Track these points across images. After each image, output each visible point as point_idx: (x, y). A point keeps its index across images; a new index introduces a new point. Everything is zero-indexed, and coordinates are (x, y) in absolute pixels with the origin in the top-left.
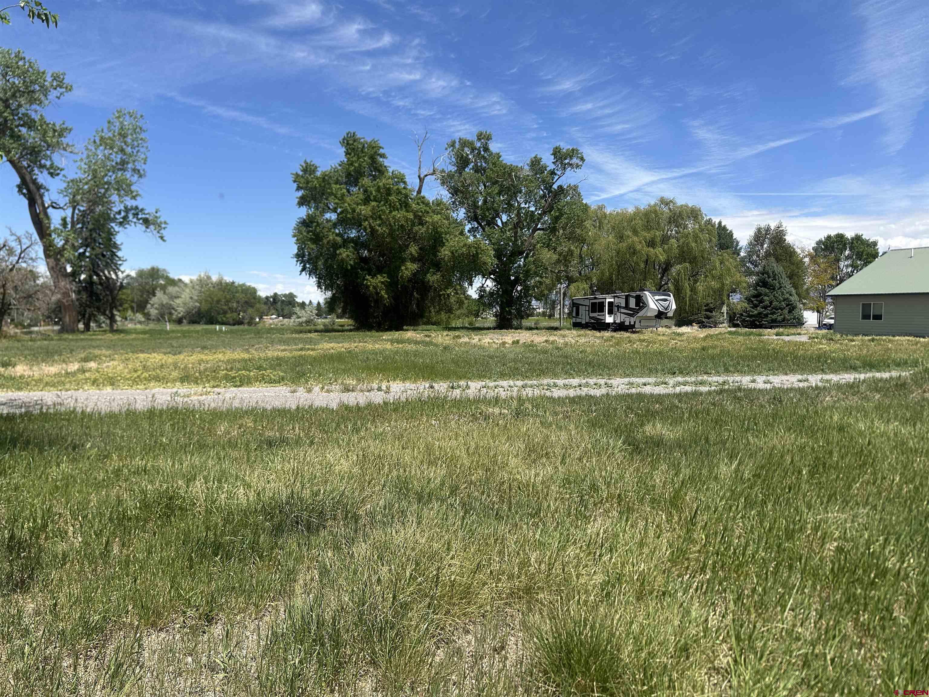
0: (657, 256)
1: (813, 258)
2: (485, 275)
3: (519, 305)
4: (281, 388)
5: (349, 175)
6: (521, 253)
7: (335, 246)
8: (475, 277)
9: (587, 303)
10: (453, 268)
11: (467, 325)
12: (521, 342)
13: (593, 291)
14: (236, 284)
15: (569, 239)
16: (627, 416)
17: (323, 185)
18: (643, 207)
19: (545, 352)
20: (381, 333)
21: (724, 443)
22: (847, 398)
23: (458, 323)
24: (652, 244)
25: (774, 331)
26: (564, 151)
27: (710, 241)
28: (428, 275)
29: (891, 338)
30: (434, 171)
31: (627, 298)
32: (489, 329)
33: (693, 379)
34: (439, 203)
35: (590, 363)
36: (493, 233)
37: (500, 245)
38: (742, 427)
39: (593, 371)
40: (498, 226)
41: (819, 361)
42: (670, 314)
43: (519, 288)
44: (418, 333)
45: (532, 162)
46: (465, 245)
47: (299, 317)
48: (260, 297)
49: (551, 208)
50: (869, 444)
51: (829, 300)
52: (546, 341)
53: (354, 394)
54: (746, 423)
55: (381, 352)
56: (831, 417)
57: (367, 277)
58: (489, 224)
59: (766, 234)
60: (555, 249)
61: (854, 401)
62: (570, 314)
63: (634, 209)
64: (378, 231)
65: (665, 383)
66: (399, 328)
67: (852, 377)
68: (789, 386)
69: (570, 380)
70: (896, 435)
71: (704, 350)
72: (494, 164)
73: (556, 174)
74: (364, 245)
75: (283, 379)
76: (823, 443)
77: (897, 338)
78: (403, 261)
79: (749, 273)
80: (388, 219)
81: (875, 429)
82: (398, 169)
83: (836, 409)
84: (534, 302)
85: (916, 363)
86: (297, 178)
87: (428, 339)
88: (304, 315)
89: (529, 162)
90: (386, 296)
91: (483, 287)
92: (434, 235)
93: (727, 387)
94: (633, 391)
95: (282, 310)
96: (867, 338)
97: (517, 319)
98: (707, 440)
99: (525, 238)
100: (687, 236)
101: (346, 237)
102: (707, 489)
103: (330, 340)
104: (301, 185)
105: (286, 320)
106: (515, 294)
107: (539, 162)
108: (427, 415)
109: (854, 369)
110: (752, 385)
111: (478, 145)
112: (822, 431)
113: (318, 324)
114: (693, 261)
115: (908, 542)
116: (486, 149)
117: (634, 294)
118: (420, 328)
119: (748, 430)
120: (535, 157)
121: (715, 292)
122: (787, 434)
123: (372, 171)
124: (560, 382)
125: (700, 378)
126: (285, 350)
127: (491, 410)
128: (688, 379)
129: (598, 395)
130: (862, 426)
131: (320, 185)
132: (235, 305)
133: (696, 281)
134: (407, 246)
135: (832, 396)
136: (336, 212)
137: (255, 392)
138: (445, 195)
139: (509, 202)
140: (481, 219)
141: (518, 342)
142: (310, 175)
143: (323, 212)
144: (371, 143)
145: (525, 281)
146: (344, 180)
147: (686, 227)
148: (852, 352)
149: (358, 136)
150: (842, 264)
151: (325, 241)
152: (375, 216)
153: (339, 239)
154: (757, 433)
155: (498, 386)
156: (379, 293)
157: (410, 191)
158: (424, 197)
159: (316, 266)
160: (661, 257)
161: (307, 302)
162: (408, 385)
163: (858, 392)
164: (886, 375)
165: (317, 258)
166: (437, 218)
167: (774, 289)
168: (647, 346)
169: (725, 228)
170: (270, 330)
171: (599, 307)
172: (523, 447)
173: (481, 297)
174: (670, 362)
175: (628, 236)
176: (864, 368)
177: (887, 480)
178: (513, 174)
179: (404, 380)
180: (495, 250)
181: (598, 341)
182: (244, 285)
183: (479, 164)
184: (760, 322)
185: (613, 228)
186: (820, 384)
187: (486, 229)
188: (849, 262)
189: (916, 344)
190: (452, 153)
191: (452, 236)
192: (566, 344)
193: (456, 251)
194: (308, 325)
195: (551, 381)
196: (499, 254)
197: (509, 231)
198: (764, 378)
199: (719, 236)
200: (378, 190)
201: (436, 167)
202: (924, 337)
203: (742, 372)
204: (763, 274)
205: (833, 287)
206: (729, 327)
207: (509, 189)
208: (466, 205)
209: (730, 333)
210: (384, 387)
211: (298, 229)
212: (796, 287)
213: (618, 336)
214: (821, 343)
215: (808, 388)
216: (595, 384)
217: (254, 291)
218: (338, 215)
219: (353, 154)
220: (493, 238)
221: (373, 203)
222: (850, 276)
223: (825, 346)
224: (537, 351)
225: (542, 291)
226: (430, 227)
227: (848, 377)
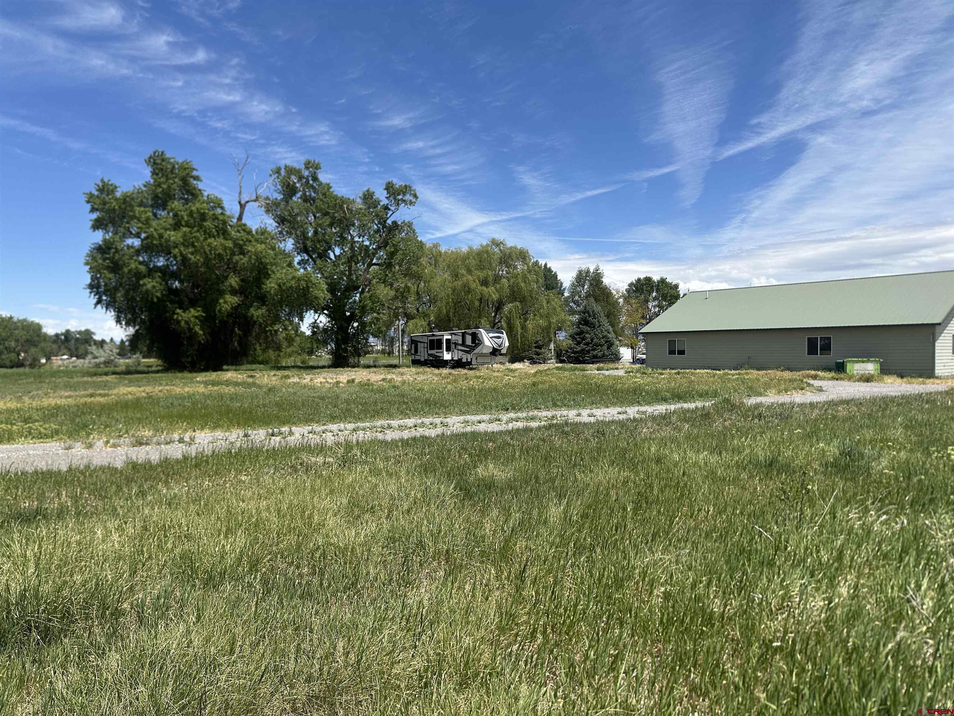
0: (490, 295)
1: (627, 299)
2: (318, 310)
3: (356, 342)
4: (54, 444)
5: (156, 197)
6: (356, 288)
7: (139, 276)
8: (306, 312)
9: (425, 340)
10: (281, 302)
11: (299, 364)
12: (357, 381)
13: (431, 328)
14: (15, 319)
15: (405, 276)
16: (460, 456)
17: (123, 206)
18: (476, 246)
19: (381, 391)
20: (195, 375)
21: (553, 480)
22: (661, 429)
23: (290, 362)
24: (485, 283)
25: (595, 366)
26: (397, 186)
27: (537, 282)
28: (252, 310)
29: (693, 371)
30: (257, 197)
31: (464, 335)
32: (323, 367)
33: (525, 415)
34: (263, 232)
35: (427, 402)
36: (325, 266)
37: (333, 279)
38: (570, 463)
39: (430, 409)
40: (331, 259)
41: (635, 394)
42: (504, 351)
43: (356, 325)
44: (240, 374)
45: (365, 195)
46: (294, 278)
47: (95, 357)
48: (45, 334)
49: (386, 244)
50: (684, 474)
51: (641, 337)
52: (384, 380)
53: (148, 448)
54: (573, 458)
55: (190, 396)
56: (649, 449)
57: (178, 311)
58: (320, 256)
59: (586, 276)
60: (391, 285)
61: (666, 432)
62: (409, 351)
63: (467, 248)
64: (190, 259)
65: (499, 420)
66: (217, 368)
67: (664, 408)
68: (611, 419)
69: (405, 421)
70: (706, 464)
71: (534, 385)
72: (324, 194)
73: (389, 209)
74: (175, 276)
75: (57, 432)
76: (644, 476)
77: (698, 371)
78: (222, 293)
79: (572, 312)
80: (202, 247)
81: (687, 459)
82: (213, 193)
83: (653, 440)
84: (371, 339)
85: (715, 394)
86: (90, 198)
87: (250, 380)
88: (102, 355)
89: (361, 195)
90: (201, 332)
91: (315, 322)
92: (258, 266)
93: (555, 422)
94: (469, 429)
95: (77, 349)
96: (673, 371)
97: (354, 357)
98: (537, 478)
99: (360, 273)
100: (516, 276)
101: (151, 266)
102: (537, 536)
103: (131, 383)
104: (96, 206)
105: (82, 361)
106: (351, 331)
107: (372, 198)
108: (236, 470)
109: (665, 400)
110: (578, 419)
111: (306, 173)
112: (642, 464)
113: (120, 365)
114: (523, 300)
115: (728, 581)
116: (315, 179)
117: (470, 331)
118: (244, 367)
119: (575, 465)
120: (368, 191)
121: (543, 330)
122: (611, 469)
123: (183, 194)
124: (395, 423)
125: (531, 413)
126: (70, 397)
127: (313, 459)
128: (520, 415)
129: (433, 436)
130: (676, 457)
131: (120, 207)
132: (13, 344)
133: (526, 320)
134: (226, 278)
135: (648, 428)
136: (140, 237)
137: (17, 450)
138: (270, 224)
139: (342, 234)
140: (312, 251)
141: (353, 381)
142: (108, 195)
143: (124, 236)
144: (182, 163)
145: (361, 317)
146: (150, 202)
147: (515, 267)
148: (663, 385)
149: (168, 155)
150: (650, 305)
151: (126, 270)
152: (187, 243)
153: (142, 268)
154: (585, 469)
155: (326, 430)
156: (192, 329)
157: (229, 217)
158: (245, 225)
159: (114, 298)
160: (494, 296)
161: (108, 340)
162: (219, 434)
163: (671, 422)
164: (692, 406)
165: (116, 289)
166: (260, 247)
167: (594, 327)
168: (483, 382)
169: (550, 270)
170: (56, 373)
171: (436, 344)
172: (345, 501)
173: (314, 333)
174: (503, 398)
175: (463, 275)
176: (673, 399)
177: (703, 511)
178: (345, 206)
179: (214, 428)
180: (327, 284)
181: (436, 379)
182: (25, 320)
183: (308, 194)
184: (583, 358)
185: (449, 267)
186: (637, 416)
187: (318, 262)
188: (656, 303)
189: (714, 376)
190: (277, 180)
191: (278, 268)
192: (404, 382)
193: (284, 284)
194: (107, 367)
195: (384, 423)
196: (332, 288)
197: (342, 265)
198: (588, 411)
199: (545, 277)
200: (191, 214)
201: (258, 193)
202: (719, 370)
203: (569, 407)
204: (584, 313)
205: (643, 325)
206: (557, 362)
207: (340, 221)
208: (293, 236)
209: (557, 368)
210: (187, 439)
211: (92, 256)
212: (613, 326)
213: (456, 373)
214: (636, 377)
215: (627, 420)
216: (431, 424)
217: (39, 327)
218: (142, 240)
219: (160, 175)
220: (326, 271)
221: (185, 229)
222: (658, 316)
223: (639, 380)
224: (372, 391)
225: (379, 328)
226: (253, 257)
227: (660, 408)
